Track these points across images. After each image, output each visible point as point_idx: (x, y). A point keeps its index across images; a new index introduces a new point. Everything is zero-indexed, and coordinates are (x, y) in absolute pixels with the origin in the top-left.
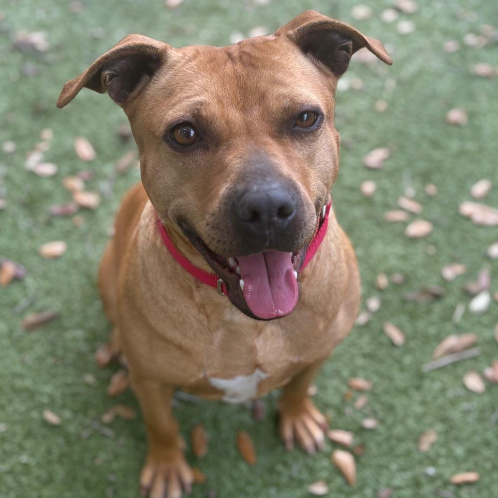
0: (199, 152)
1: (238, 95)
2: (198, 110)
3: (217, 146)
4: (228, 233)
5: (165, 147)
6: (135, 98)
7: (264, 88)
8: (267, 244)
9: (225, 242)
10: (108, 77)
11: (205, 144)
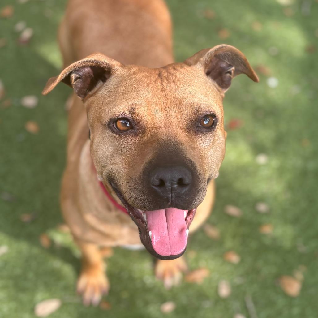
0: (131, 137)
1: (162, 101)
2: (133, 109)
3: (143, 134)
4: (143, 193)
5: (108, 131)
6: (92, 96)
7: (180, 98)
8: (169, 203)
9: (140, 200)
10: (74, 79)
11: (135, 132)
